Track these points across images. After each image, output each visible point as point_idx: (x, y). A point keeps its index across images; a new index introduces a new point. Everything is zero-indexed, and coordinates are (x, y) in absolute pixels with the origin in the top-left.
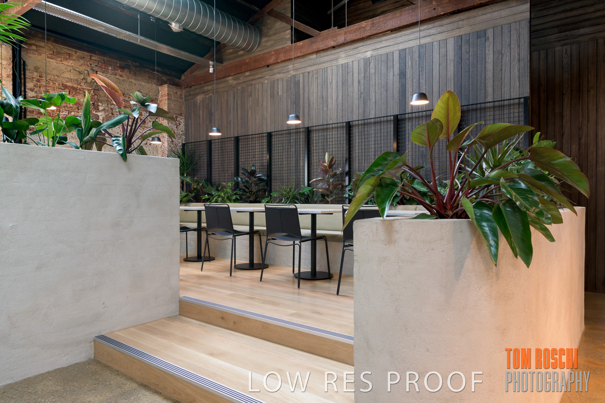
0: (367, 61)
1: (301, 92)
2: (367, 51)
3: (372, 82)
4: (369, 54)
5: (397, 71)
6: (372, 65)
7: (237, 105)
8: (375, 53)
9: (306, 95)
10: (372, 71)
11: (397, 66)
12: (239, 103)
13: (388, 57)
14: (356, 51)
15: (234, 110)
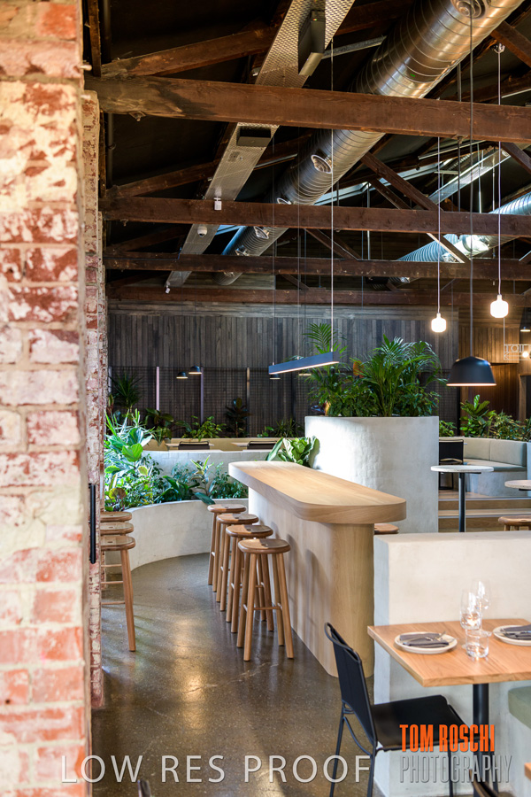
0: (350, 322)
1: (284, 335)
2: (351, 314)
3: (355, 339)
4: (352, 317)
5: (375, 335)
6: (354, 325)
7: (200, 334)
8: (357, 317)
9: (290, 339)
10: (355, 331)
11: (374, 331)
12: (203, 331)
13: (367, 323)
14: (340, 311)
15: (194, 337)
